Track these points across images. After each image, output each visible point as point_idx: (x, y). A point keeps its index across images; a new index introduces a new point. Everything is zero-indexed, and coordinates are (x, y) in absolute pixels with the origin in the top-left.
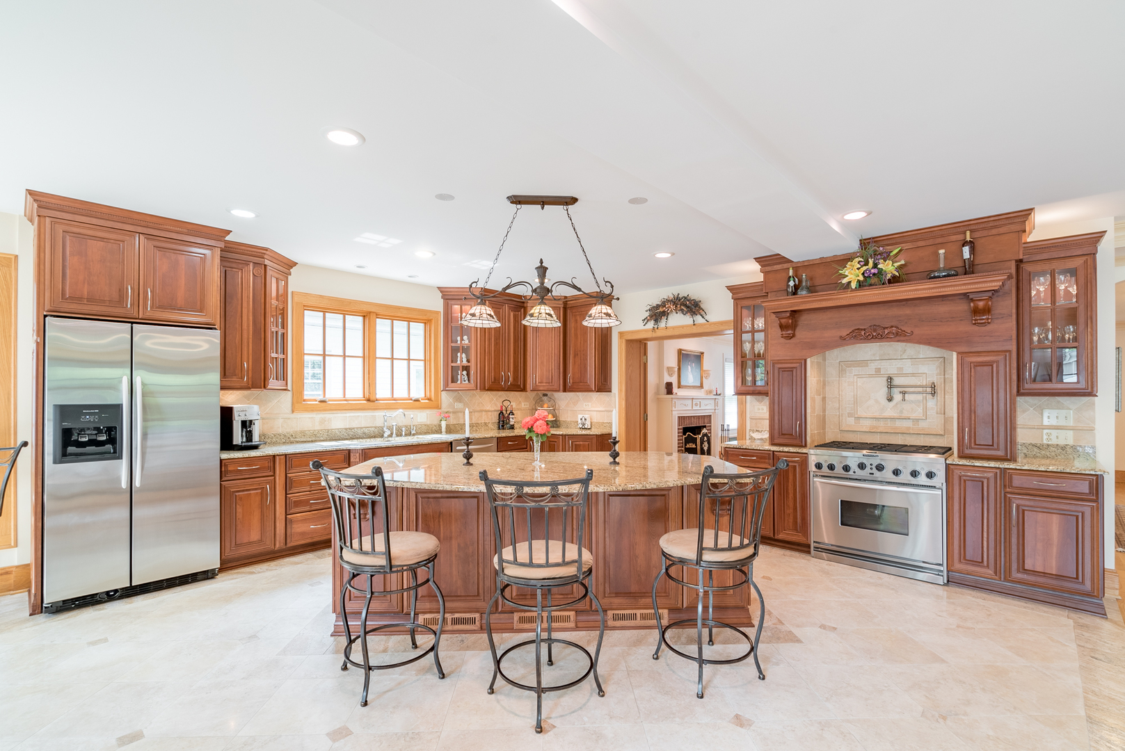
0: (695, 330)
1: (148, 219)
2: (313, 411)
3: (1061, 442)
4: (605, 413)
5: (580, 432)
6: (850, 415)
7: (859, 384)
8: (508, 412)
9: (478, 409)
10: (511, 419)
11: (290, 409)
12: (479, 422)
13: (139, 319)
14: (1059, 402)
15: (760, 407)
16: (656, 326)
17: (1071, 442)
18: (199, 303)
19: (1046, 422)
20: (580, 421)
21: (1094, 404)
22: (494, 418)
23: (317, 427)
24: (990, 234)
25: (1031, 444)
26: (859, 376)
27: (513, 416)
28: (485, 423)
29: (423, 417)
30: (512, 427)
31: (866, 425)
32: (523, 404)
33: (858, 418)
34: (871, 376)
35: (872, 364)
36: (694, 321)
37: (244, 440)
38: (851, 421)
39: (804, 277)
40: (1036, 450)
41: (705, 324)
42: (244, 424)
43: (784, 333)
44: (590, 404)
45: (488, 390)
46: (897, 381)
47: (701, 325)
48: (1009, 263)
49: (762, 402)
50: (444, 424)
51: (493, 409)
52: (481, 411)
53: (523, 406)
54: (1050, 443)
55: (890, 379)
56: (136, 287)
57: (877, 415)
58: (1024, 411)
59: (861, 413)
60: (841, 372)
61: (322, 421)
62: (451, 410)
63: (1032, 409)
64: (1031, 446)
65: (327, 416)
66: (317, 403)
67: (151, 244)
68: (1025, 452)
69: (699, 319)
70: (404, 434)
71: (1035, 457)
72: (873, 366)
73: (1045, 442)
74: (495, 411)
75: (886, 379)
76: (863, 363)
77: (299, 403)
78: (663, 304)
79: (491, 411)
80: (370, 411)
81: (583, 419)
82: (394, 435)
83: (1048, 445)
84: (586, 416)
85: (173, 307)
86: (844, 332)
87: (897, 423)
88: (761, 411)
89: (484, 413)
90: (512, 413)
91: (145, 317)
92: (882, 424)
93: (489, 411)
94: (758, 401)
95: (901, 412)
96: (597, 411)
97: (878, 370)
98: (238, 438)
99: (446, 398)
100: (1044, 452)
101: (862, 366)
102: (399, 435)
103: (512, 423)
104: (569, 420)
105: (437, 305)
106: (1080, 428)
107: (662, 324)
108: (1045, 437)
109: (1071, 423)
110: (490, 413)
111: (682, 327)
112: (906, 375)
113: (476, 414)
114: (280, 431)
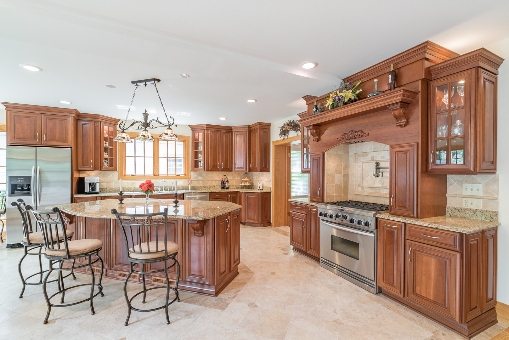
1: (44, 108)
2: (127, 179)
3: (474, 207)
4: (268, 182)
6: (359, 185)
7: (363, 167)
8: (226, 181)
9: (211, 179)
10: (227, 184)
11: (118, 179)
12: (211, 185)
13: (41, 145)
14: (473, 178)
16: (284, 138)
17: (481, 208)
18: (64, 138)
19: (464, 193)
21: (498, 180)
22: (220, 183)
23: (130, 186)
24: (406, 64)
25: (454, 208)
26: (363, 162)
27: (228, 183)
28: (214, 186)
29: (181, 183)
30: (228, 188)
31: (366, 191)
32: (237, 177)
33: (363, 187)
34: (368, 162)
35: (369, 155)
36: (297, 134)
37: (91, 191)
38: (360, 189)
39: (319, 105)
40: (457, 212)
42: (90, 184)
43: (315, 138)
44: (263, 177)
45: (210, 171)
46: (381, 165)
48: (417, 83)
50: (190, 186)
51: (219, 180)
52: (213, 180)
53: (237, 178)
54: (466, 207)
55: (377, 164)
56: (40, 134)
57: (371, 185)
58: (451, 185)
59: (365, 184)
60: (356, 159)
61: (132, 184)
62: (195, 180)
63: (456, 183)
64: (454, 209)
65: (134, 181)
66: (130, 176)
67: (46, 117)
68: (450, 213)
70: (168, 189)
71: (456, 217)
73: (464, 206)
74: (220, 180)
75: (375, 163)
76: (365, 154)
77: (122, 176)
78: (284, 126)
79: (218, 181)
80: (154, 180)
81: (259, 185)
82: (164, 190)
83: (465, 209)
84: (261, 183)
85: (54, 140)
86: (339, 136)
87: (381, 190)
89: (214, 181)
90: (228, 181)
91: (44, 144)
92: (374, 191)
93: (217, 180)
95: (383, 184)
96: (265, 181)
97: (372, 158)
98: (87, 189)
99: (193, 175)
100: (461, 214)
101: (365, 156)
102: (166, 190)
103: (227, 186)
105: (189, 133)
106: (486, 198)
107: (286, 137)
108: (464, 203)
109: (481, 194)
110: (217, 181)
111: (293, 137)
112: (385, 161)
113: (209, 182)
114: (113, 187)
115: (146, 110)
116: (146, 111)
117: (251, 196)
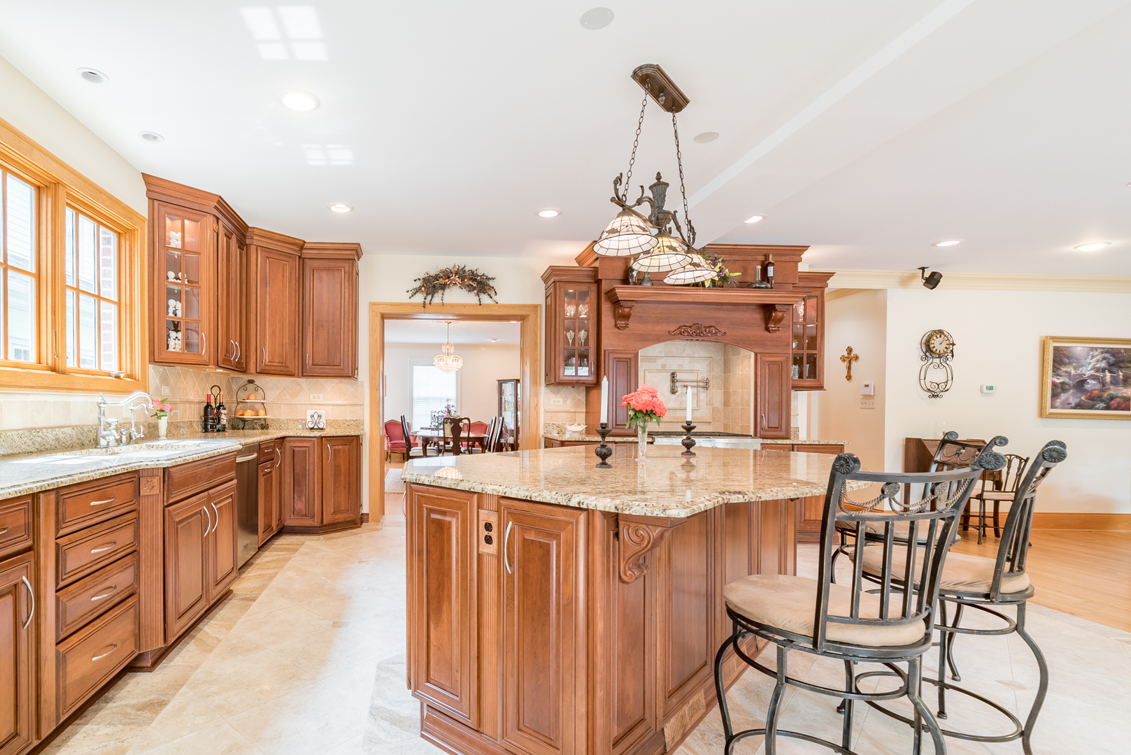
0: (480, 311)
4: (348, 407)
5: (307, 434)
7: (649, 378)
9: (183, 398)
15: (556, 399)
20: (309, 419)
26: (649, 370)
34: (659, 371)
35: (660, 360)
36: (479, 301)
41: (493, 306)
43: (620, 322)
44: (321, 395)
46: (679, 376)
47: (488, 306)
49: (557, 394)
50: (164, 422)
51: (196, 400)
52: (186, 402)
55: (673, 375)
69: (485, 299)
72: (660, 362)
74: (198, 403)
75: (670, 374)
76: (652, 359)
78: (447, 274)
80: (59, 392)
81: (316, 416)
84: (320, 412)
86: (673, 327)
87: (679, 413)
88: (556, 404)
94: (554, 393)
95: (681, 403)
96: (333, 405)
97: (664, 366)
99: (152, 377)
101: (653, 362)
104: (282, 417)
107: (437, 299)
111: (464, 306)
112: (686, 371)
115: (659, 174)
116: (659, 177)
117: (340, 447)
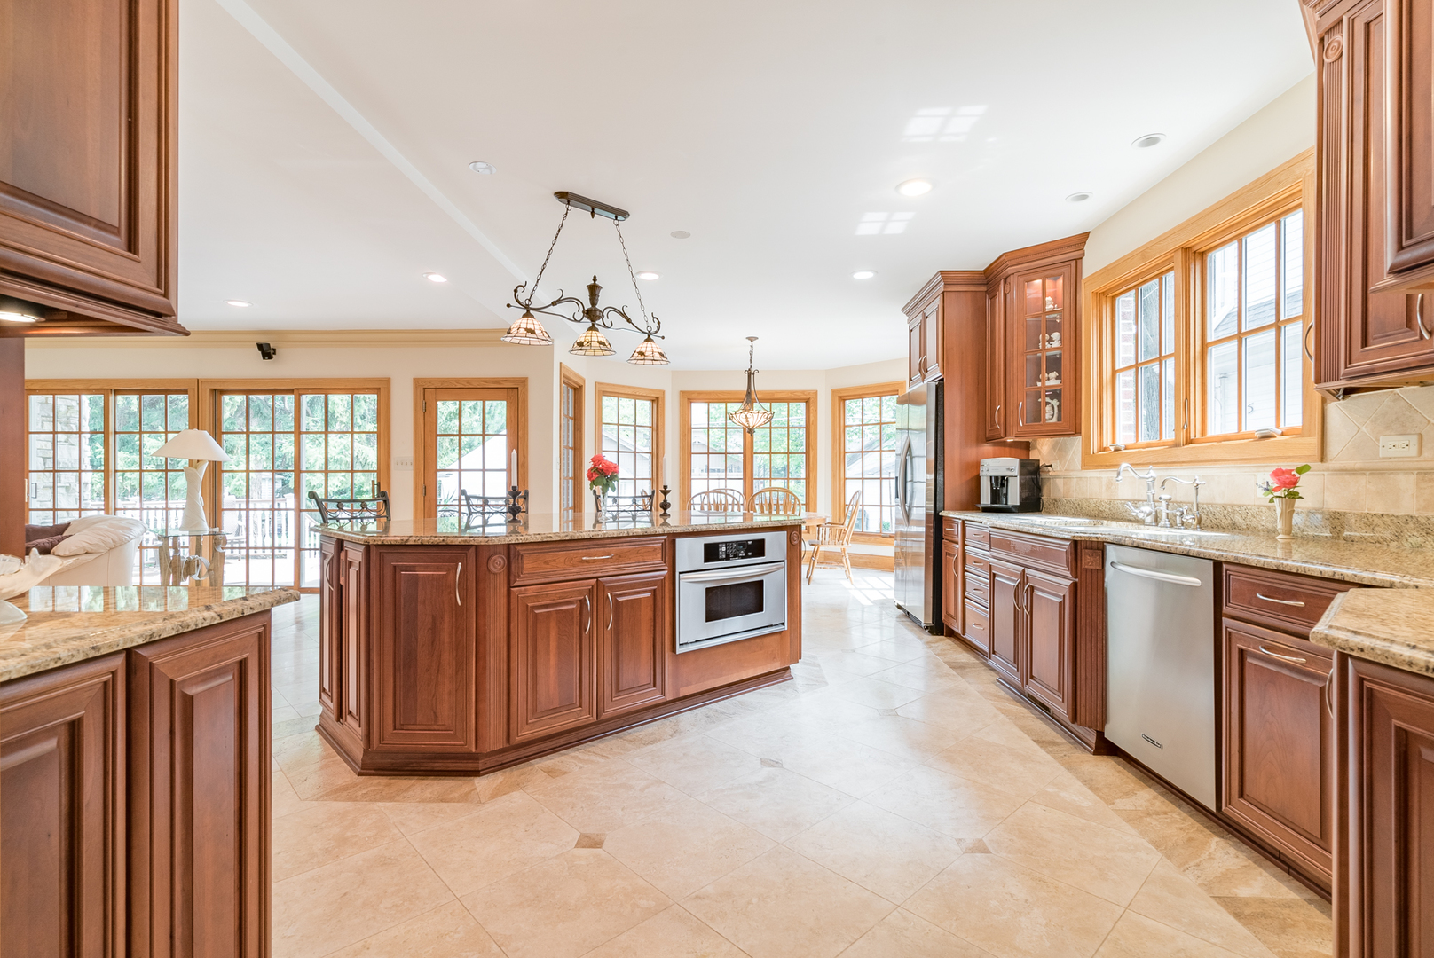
11: (1081, 463)
77: (1088, 454)
98: (986, 497)
115: (595, 277)
116: (595, 279)
